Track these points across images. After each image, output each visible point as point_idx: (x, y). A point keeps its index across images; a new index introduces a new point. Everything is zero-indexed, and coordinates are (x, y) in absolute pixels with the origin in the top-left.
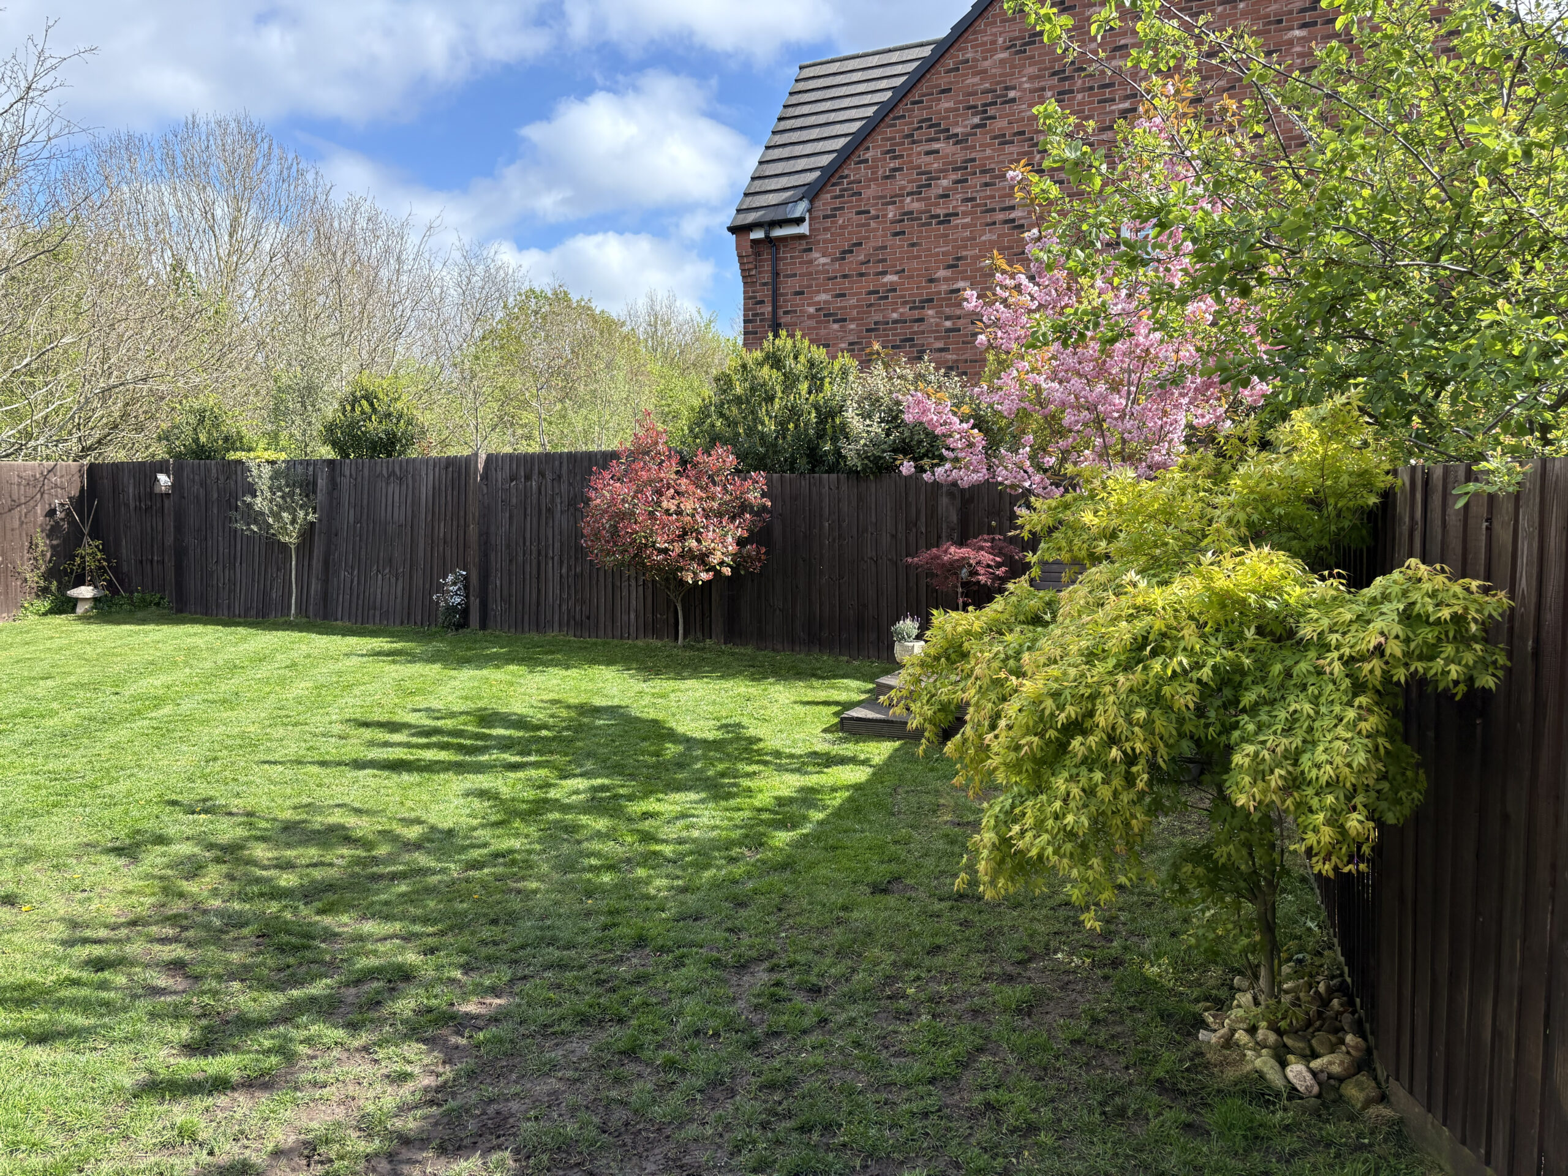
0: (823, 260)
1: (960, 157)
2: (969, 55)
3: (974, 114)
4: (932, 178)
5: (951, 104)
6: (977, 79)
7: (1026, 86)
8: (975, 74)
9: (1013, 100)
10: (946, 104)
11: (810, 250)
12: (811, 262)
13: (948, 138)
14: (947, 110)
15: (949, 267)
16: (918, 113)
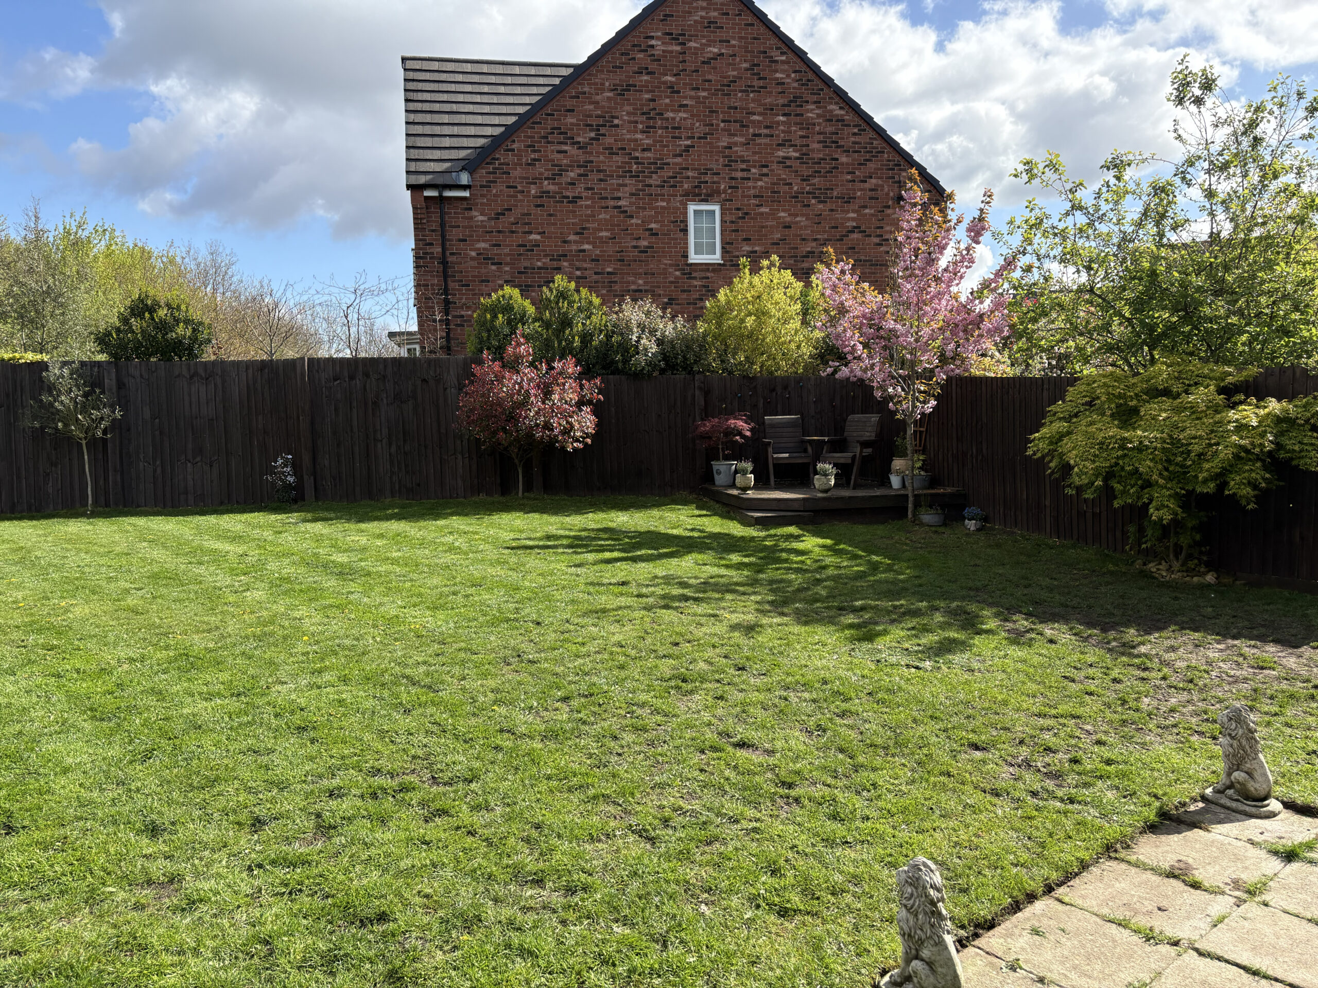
0: (481, 218)
1: (582, 158)
2: (586, 89)
3: (591, 130)
4: (562, 170)
5: (574, 121)
6: (592, 107)
7: (625, 118)
8: (591, 103)
9: (617, 126)
10: (570, 120)
11: (471, 209)
12: (471, 218)
13: (574, 143)
14: (572, 124)
15: (577, 234)
16: (550, 123)
